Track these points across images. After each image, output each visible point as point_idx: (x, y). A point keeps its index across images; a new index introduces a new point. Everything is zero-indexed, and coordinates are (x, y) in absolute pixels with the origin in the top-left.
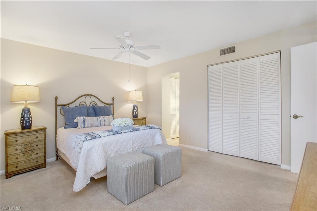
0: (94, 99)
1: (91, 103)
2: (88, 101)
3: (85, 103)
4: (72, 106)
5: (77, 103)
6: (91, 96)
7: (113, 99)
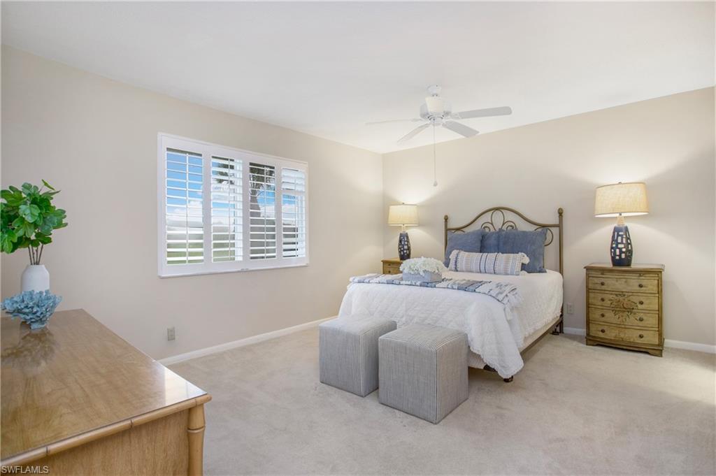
0: (510, 217)
1: (503, 224)
2: (498, 220)
3: (492, 224)
4: (467, 230)
5: (477, 227)
6: (503, 211)
7: (560, 213)
